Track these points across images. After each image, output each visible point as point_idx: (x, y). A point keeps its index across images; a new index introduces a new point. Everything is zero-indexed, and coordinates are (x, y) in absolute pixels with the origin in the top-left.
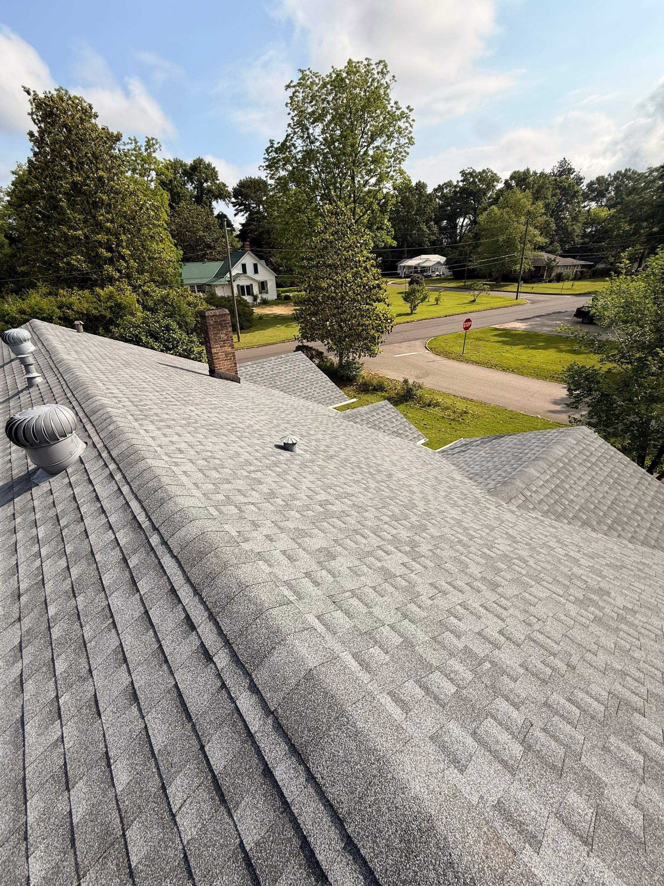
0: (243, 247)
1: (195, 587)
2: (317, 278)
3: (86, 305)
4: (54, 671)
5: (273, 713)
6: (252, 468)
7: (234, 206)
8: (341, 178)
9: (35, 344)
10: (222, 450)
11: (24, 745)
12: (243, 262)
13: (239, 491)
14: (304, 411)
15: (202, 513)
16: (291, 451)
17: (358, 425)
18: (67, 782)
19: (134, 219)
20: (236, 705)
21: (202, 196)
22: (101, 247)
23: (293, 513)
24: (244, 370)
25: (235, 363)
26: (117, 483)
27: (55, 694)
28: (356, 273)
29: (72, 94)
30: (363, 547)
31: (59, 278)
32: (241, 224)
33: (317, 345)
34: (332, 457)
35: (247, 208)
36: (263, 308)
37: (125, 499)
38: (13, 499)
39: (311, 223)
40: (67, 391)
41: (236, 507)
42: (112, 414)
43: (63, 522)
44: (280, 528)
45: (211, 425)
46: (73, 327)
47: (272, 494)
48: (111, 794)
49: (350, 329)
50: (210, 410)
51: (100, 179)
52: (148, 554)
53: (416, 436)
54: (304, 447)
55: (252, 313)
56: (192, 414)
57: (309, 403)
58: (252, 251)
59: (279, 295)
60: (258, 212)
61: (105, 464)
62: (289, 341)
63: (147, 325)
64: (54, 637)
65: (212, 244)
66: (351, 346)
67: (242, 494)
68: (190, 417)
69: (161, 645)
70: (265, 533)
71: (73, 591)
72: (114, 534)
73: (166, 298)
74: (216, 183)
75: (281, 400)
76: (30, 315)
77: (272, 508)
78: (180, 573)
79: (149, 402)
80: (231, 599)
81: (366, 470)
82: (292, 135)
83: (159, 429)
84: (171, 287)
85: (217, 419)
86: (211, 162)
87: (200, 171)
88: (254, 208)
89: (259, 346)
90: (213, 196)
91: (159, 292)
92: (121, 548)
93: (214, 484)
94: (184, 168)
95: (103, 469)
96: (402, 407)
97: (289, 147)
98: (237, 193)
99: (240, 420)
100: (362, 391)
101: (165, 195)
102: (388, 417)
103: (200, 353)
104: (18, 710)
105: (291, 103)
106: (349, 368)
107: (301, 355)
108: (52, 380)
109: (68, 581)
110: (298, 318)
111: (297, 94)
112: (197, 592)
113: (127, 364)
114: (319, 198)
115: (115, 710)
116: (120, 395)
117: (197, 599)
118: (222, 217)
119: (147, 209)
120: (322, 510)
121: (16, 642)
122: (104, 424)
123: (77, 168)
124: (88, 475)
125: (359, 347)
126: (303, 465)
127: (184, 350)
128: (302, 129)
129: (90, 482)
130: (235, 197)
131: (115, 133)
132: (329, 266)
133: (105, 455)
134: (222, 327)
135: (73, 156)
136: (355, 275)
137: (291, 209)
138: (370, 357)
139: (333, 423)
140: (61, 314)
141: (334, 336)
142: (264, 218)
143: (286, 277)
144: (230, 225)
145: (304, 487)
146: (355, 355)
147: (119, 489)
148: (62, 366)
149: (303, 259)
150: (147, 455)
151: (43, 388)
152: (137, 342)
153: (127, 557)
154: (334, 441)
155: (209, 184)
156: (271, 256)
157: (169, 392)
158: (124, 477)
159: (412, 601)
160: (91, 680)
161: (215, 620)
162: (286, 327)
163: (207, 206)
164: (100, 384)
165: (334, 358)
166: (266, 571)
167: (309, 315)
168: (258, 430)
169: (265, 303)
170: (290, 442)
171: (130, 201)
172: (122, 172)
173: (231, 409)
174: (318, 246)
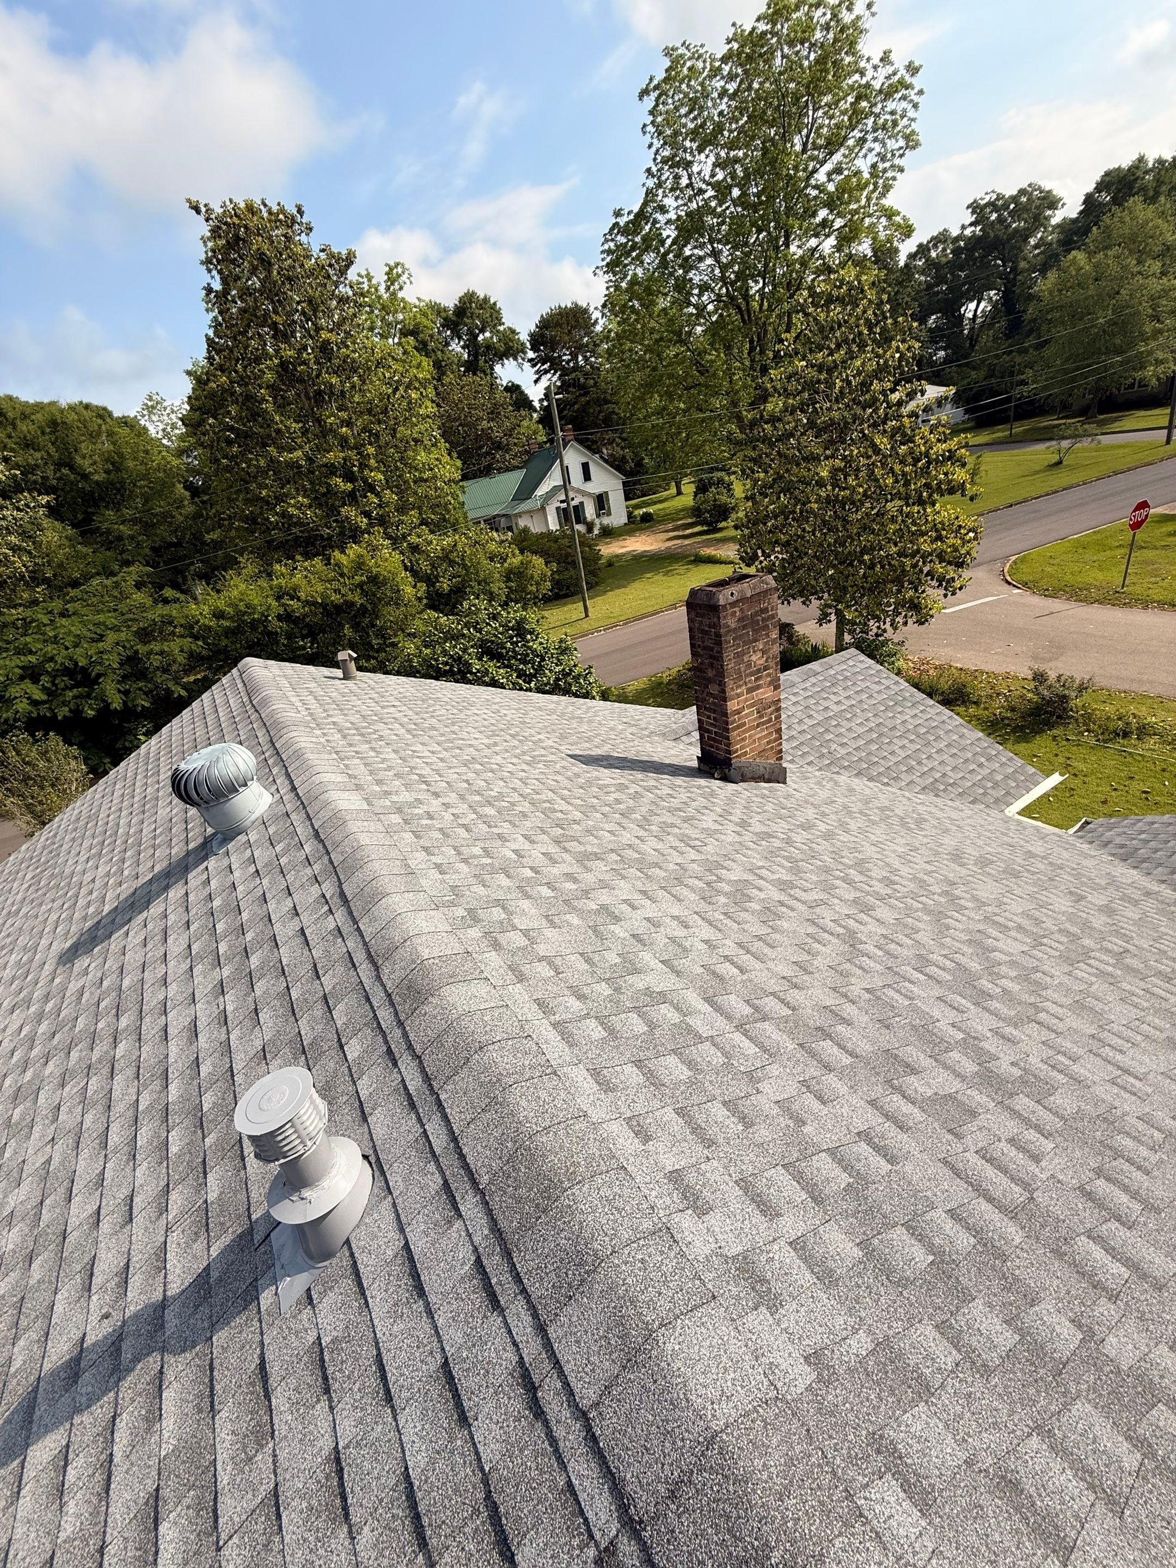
7: (534, 366)
21: (476, 359)
22: (335, 474)
35: (555, 365)
36: (608, 543)
51: (325, 346)
59: (630, 515)
60: (577, 368)
65: (504, 441)
73: (450, 551)
74: (498, 331)
82: (655, 191)
84: (455, 530)
87: (472, 314)
88: (569, 361)
90: (495, 355)
94: (443, 314)
96: (1042, 744)
97: (651, 216)
98: (537, 340)
105: (653, 122)
118: (514, 389)
134: (755, 632)
142: (587, 376)
144: (526, 401)
146: (881, 625)
155: (488, 334)
163: (486, 374)
169: (608, 533)
171: (375, 380)
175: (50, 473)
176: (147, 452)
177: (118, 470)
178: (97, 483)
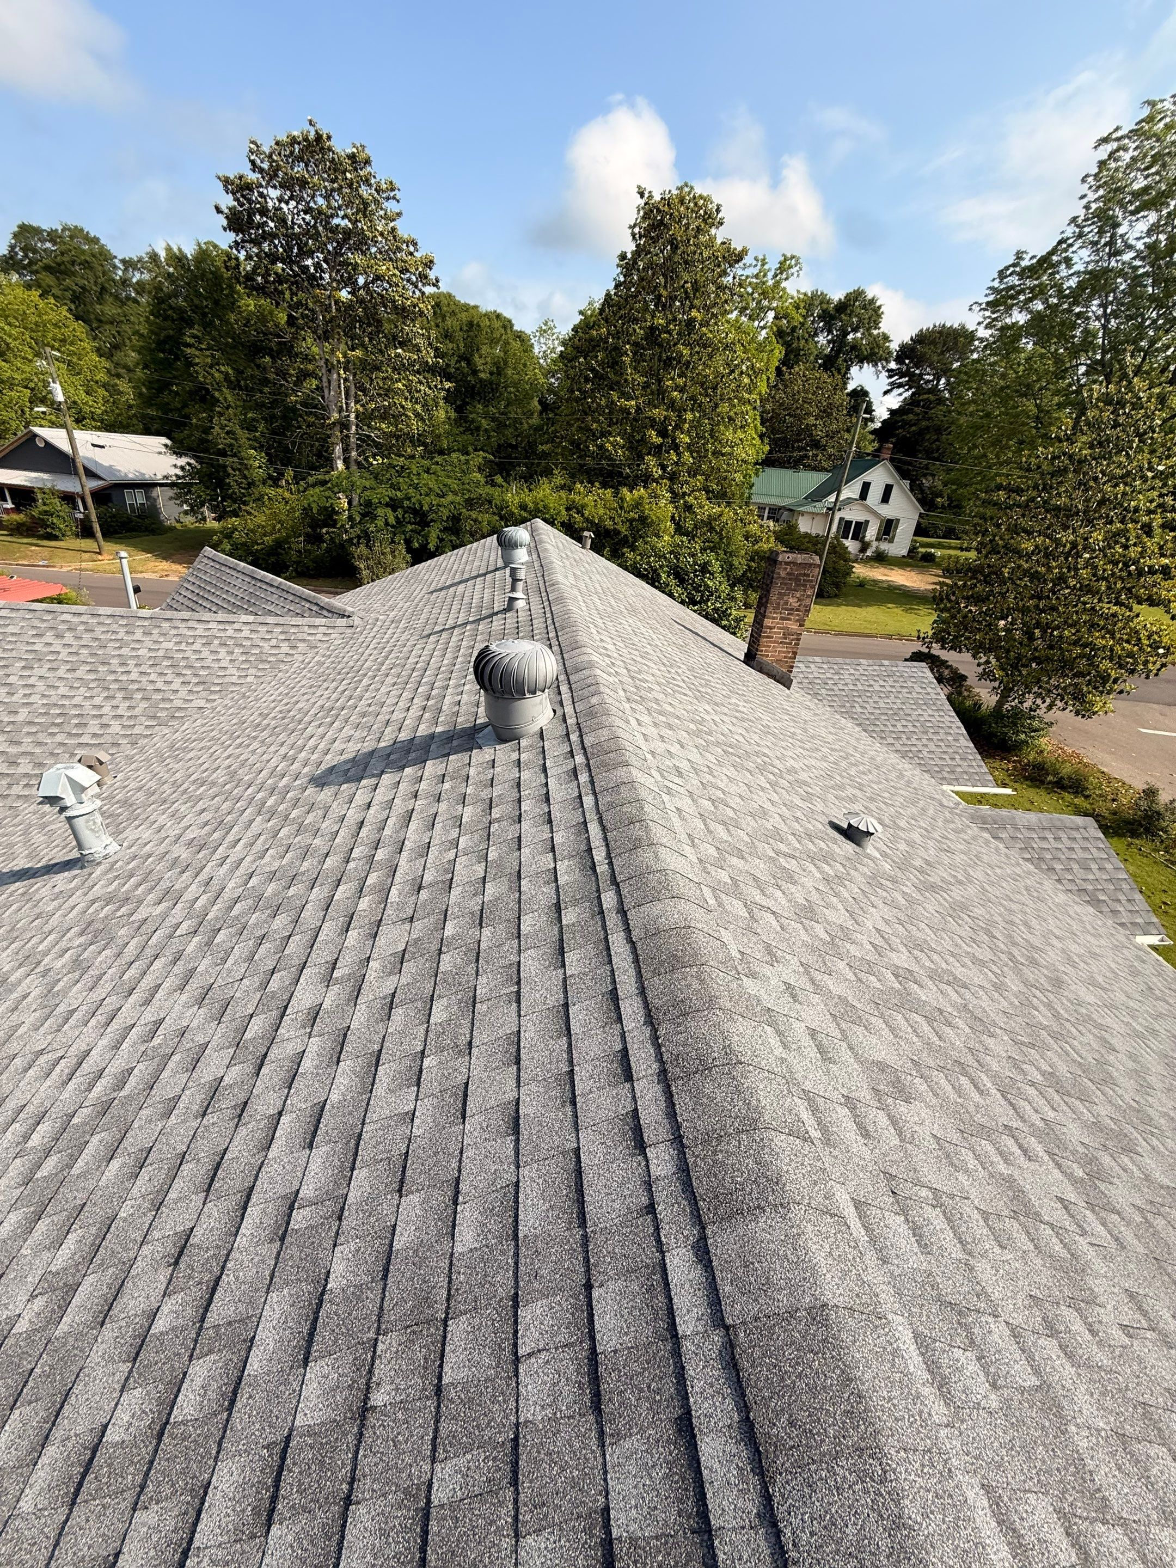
0: (878, 450)
1: (650, 1011)
2: (1015, 530)
3: (601, 512)
4: (430, 1015)
5: (727, 1328)
6: (782, 847)
7: (890, 377)
8: (1157, 329)
9: (530, 553)
10: (740, 796)
11: (371, 1091)
12: (867, 479)
13: (756, 879)
14: (893, 775)
15: (692, 892)
16: (858, 844)
17: (1001, 846)
18: (402, 1182)
19: (715, 388)
20: (663, 1260)
21: (837, 356)
22: (652, 427)
23: (842, 965)
24: (804, 669)
25: (795, 653)
26: (579, 787)
27: (421, 1048)
28: (1118, 534)
29: (698, 191)
30: (972, 1109)
31: (582, 466)
32: (889, 410)
33: (962, 661)
34: (933, 888)
35: (913, 381)
36: (872, 567)
37: (584, 816)
38: (448, 755)
39: (1043, 418)
40: (551, 628)
41: (745, 905)
42: (600, 680)
43: (496, 813)
44: (812, 981)
45: (730, 746)
46: (579, 539)
47: (807, 912)
48: (446, 1246)
49: (1051, 647)
50: (734, 720)
51: (690, 322)
52: (593, 916)
53: (1139, 920)
54: (881, 845)
55: (849, 572)
56: (706, 717)
57: (904, 765)
58: (892, 460)
59: (912, 550)
60: (935, 390)
61: (571, 752)
62: (901, 637)
63: (676, 557)
64: (442, 969)
65: (823, 441)
66: (1039, 681)
67: (759, 887)
68: (702, 722)
69: (572, 1071)
70: (785, 977)
71: (481, 916)
72: (555, 861)
73: (715, 520)
74: (870, 335)
75: (853, 742)
76: (530, 512)
77: (805, 937)
78: (632, 972)
79: (650, 678)
80: (705, 1067)
81: (1002, 946)
82: (1070, 241)
83: (656, 725)
84: (729, 504)
85: (741, 739)
86: (878, 296)
87: (852, 311)
88: (929, 381)
89: (839, 634)
90: (856, 357)
91: (707, 509)
92: (558, 887)
93: (718, 849)
94: (825, 306)
95: (566, 758)
96: (1121, 843)
97: (1053, 266)
98: (906, 352)
99: (779, 755)
100: (1026, 779)
101: (777, 352)
102: (1081, 854)
103: (738, 620)
104: (377, 1038)
105: (1096, 175)
106: (1015, 724)
107: (923, 671)
108: (536, 609)
109: (479, 899)
110: (942, 600)
111: (1121, 153)
112: (650, 1020)
113: (633, 611)
114: (1082, 369)
115: (485, 1125)
116: (615, 655)
117: (647, 1031)
118: (860, 395)
119: (742, 373)
120: (897, 986)
121: (401, 947)
122: (586, 692)
123: (664, 306)
124: (544, 758)
125: (1057, 687)
126: (874, 880)
127: (716, 610)
128: (1100, 228)
129: (545, 770)
130: (899, 360)
131: (739, 249)
132: (1058, 509)
133: (574, 737)
134: (797, 585)
135: (665, 287)
136: (1112, 538)
137: (1008, 387)
138: (1077, 713)
139: (947, 821)
140: (566, 519)
141: (1008, 651)
142: (941, 401)
143: (941, 520)
144: (869, 410)
145: (869, 924)
146: (1039, 701)
147: (580, 797)
148: (553, 591)
149: (999, 487)
150: (633, 760)
151: (523, 616)
152: (652, 579)
153: (563, 906)
154: (945, 859)
155: (859, 335)
156: (925, 475)
157: (680, 671)
158: (592, 782)
159: (1072, 1303)
160: (467, 1058)
161: (669, 1086)
162: (906, 611)
163: (839, 373)
164: (593, 631)
165: (987, 696)
166: (776, 1052)
167: (967, 598)
168: (805, 783)
169: (881, 559)
170: (863, 827)
171: (719, 359)
172: (726, 312)
173: (767, 731)
174: (1044, 467)
175: (453, 363)
176: (525, 365)
177: (499, 374)
178: (481, 380)
